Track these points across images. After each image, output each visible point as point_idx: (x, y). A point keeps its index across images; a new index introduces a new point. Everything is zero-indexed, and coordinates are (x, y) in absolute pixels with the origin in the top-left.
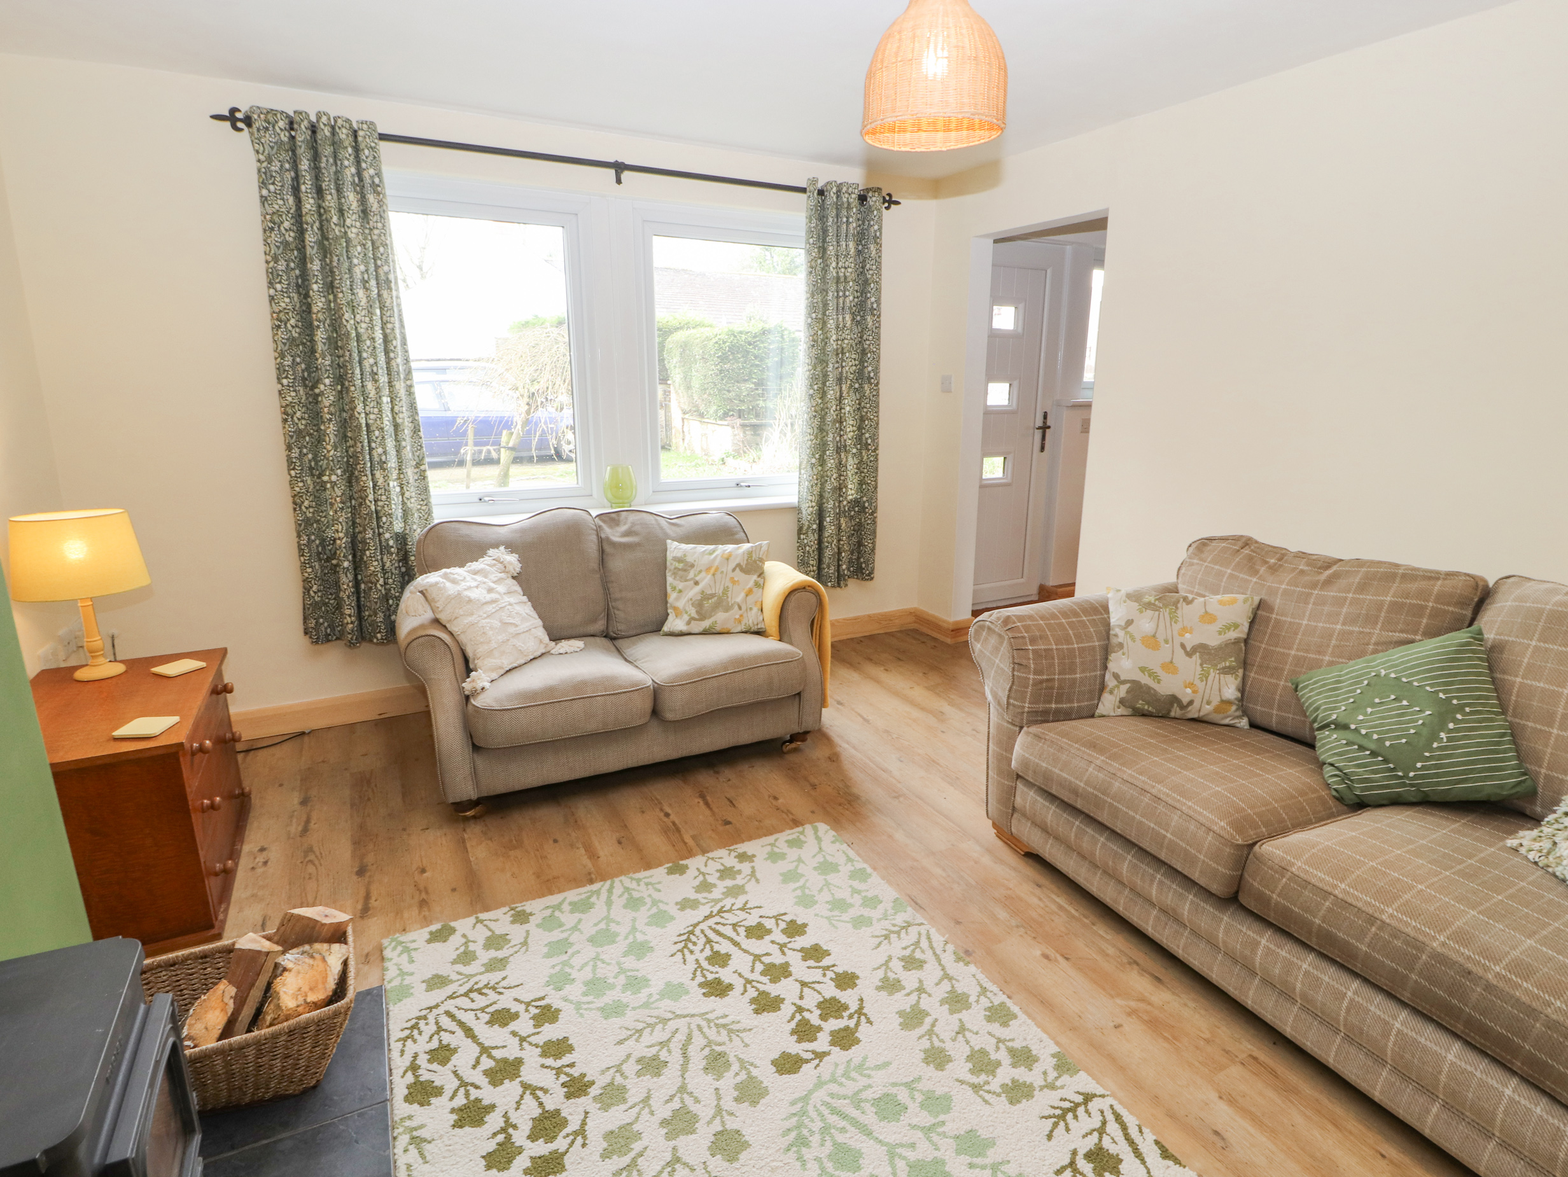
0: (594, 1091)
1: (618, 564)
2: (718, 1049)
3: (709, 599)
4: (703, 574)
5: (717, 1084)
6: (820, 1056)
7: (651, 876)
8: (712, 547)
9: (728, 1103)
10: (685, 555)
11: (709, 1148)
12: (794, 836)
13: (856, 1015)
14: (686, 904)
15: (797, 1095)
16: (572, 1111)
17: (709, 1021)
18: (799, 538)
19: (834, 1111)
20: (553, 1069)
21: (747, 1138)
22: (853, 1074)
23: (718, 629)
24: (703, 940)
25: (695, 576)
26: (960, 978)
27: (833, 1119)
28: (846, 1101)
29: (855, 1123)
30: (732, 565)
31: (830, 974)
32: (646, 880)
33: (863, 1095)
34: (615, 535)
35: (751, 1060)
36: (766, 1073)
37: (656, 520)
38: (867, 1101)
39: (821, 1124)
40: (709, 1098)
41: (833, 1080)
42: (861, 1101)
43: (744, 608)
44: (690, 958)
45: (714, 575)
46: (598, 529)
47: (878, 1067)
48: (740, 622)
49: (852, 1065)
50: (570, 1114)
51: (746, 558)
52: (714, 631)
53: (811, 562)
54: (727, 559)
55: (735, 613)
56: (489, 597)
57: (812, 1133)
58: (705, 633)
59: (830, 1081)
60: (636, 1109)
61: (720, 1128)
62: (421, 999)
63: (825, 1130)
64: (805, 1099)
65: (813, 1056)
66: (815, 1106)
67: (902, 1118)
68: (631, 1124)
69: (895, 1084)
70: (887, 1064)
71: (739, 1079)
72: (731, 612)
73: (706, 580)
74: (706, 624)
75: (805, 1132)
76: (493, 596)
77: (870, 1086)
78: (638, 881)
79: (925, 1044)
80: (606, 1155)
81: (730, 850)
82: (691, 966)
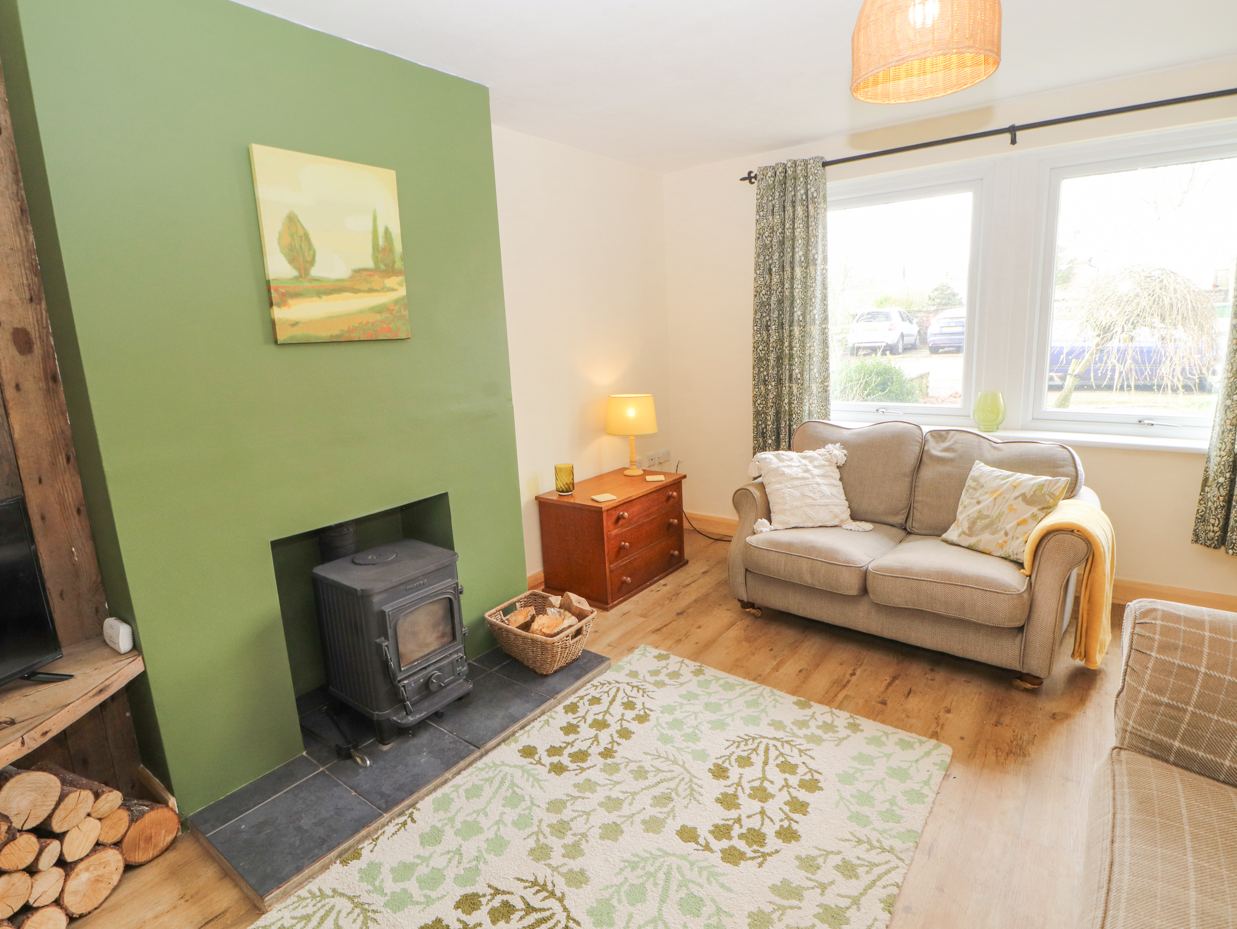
0: (609, 761)
1: (928, 473)
2: (674, 795)
3: (982, 519)
4: (987, 496)
5: (648, 807)
6: (707, 847)
7: (783, 698)
8: (1010, 473)
9: (638, 819)
10: (980, 476)
11: (604, 824)
12: (911, 740)
13: (760, 854)
14: (778, 725)
15: (665, 848)
16: (594, 759)
17: (691, 781)
18: (1203, 490)
19: (668, 874)
20: (612, 739)
21: (621, 838)
22: (705, 873)
23: (981, 547)
24: (754, 746)
25: (980, 496)
26: (863, 910)
27: (661, 875)
28: (680, 877)
29: (666, 890)
30: (1017, 493)
31: (786, 824)
32: (777, 697)
33: (691, 885)
34: (935, 449)
35: (677, 814)
36: (673, 826)
37: (980, 442)
38: (688, 889)
39: (652, 870)
40: (637, 806)
41: (692, 864)
42: (686, 886)
43: (1010, 535)
44: (733, 748)
45: (995, 499)
46: (924, 442)
47: (723, 886)
48: (1002, 547)
49: (713, 869)
50: (591, 760)
51: (1034, 489)
52: (977, 548)
53: (1212, 521)
54: (1015, 487)
55: (1000, 537)
56: (801, 475)
57: (644, 868)
58: (969, 548)
59: (690, 862)
60: (609, 782)
61: (619, 823)
62: (622, 677)
63: (650, 875)
64: (667, 854)
65: (704, 844)
66: (664, 862)
67: (688, 916)
68: (599, 785)
69: (713, 900)
70: (730, 890)
71: (659, 815)
72: (996, 536)
73: (987, 502)
74: (971, 541)
75: (641, 865)
76: (806, 475)
77: (702, 887)
78: (774, 694)
79: (768, 909)
80: (575, 786)
81: (851, 716)
82: (728, 752)
